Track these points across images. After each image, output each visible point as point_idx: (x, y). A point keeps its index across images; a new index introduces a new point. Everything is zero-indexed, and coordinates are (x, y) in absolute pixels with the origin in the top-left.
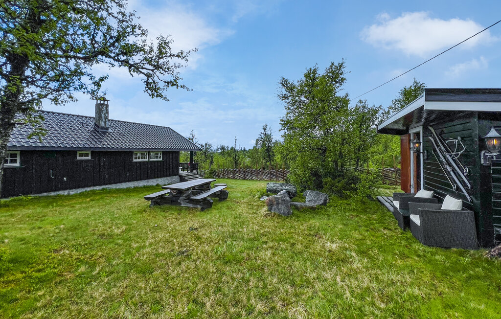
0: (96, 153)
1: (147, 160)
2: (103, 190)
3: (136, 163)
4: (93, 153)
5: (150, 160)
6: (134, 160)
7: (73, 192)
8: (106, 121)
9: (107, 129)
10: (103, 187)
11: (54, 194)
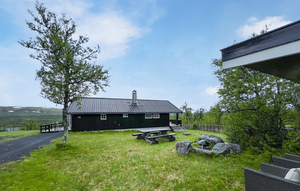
0: (130, 115)
1: (152, 118)
2: (133, 130)
3: (147, 119)
4: (129, 115)
5: (153, 118)
6: (146, 118)
7: (122, 130)
8: (136, 101)
9: (136, 104)
10: (133, 129)
11: (116, 130)
